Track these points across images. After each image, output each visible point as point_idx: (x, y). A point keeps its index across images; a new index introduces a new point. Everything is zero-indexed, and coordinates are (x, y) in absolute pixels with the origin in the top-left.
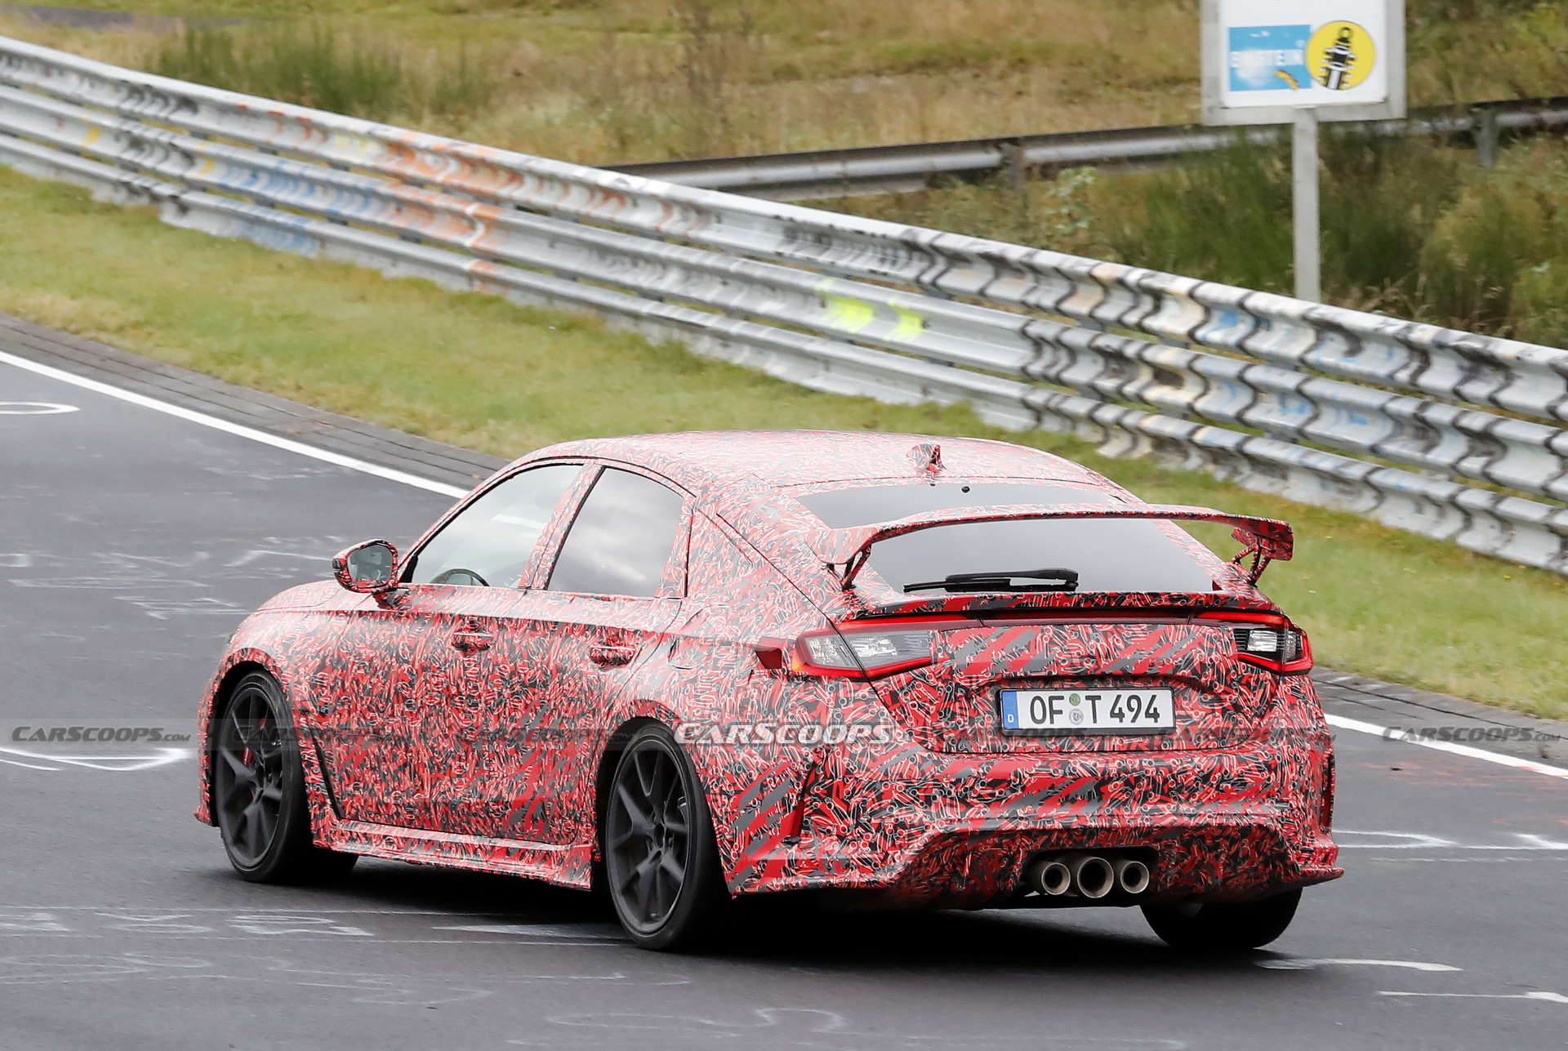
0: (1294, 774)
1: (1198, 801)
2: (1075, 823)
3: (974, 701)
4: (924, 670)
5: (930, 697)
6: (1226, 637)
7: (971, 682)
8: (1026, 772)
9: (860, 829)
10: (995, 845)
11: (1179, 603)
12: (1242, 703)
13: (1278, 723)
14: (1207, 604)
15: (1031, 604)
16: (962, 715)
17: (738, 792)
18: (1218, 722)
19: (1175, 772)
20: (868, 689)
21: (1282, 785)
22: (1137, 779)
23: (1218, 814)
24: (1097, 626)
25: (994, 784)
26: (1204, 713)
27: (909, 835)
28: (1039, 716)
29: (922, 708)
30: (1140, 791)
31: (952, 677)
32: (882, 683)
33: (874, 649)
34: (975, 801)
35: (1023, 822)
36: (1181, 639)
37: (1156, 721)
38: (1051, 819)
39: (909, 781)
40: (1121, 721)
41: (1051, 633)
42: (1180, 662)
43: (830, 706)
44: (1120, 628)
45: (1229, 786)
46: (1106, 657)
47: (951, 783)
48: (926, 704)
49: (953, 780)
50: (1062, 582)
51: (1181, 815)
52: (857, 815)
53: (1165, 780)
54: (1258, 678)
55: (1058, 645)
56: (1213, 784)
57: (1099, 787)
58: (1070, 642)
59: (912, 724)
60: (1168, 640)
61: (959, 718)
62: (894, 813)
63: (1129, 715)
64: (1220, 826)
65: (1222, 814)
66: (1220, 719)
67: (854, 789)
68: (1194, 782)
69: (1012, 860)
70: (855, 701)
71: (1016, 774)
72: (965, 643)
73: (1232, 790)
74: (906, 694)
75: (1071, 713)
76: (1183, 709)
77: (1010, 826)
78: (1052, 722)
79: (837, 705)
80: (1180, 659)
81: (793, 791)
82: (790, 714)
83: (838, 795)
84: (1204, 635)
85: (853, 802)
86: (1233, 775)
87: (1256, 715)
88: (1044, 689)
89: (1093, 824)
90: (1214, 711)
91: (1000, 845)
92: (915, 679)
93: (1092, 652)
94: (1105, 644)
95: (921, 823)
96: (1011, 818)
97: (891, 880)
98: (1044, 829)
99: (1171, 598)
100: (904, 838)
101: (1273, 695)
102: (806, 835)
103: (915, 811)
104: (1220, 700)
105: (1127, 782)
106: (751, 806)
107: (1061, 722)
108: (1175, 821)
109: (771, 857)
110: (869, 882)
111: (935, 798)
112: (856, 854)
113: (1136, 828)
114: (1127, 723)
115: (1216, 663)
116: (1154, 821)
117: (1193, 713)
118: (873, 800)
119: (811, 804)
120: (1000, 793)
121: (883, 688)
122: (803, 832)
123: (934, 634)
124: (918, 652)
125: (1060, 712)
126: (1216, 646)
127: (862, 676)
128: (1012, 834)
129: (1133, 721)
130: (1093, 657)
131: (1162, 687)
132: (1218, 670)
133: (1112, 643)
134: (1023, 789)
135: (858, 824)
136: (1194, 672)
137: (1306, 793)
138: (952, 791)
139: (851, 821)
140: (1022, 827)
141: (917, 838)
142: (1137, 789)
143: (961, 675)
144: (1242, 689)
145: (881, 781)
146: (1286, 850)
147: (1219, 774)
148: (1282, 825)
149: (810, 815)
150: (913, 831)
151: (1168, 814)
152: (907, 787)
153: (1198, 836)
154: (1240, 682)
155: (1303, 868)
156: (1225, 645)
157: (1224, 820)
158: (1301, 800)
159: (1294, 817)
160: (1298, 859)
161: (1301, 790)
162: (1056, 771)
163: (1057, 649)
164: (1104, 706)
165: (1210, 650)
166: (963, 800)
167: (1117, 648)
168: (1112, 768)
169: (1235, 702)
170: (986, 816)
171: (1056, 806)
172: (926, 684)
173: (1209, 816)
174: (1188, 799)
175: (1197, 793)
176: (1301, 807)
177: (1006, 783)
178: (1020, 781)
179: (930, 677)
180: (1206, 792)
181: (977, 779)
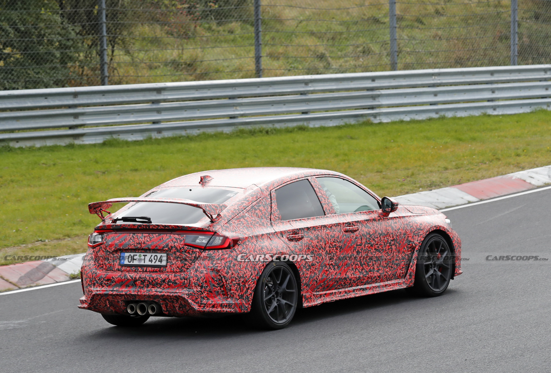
0: (195, 281)
1: (163, 288)
2: (128, 293)
3: (115, 255)
4: (102, 246)
5: (103, 254)
6: (182, 238)
7: (110, 250)
11: (167, 228)
12: (187, 258)
14: (176, 228)
16: (111, 259)
19: (155, 279)
21: (189, 284)
22: (144, 281)
24: (144, 234)
25: (108, 280)
26: (176, 261)
28: (130, 261)
30: (146, 284)
32: (95, 249)
34: (104, 285)
36: (167, 239)
37: (161, 263)
38: (122, 291)
40: (151, 263)
41: (131, 236)
46: (144, 244)
49: (98, 279)
50: (147, 221)
51: (157, 292)
53: (152, 281)
54: (193, 251)
55: (132, 239)
56: (166, 283)
57: (134, 283)
58: (135, 239)
60: (162, 239)
63: (154, 261)
64: (168, 295)
65: (169, 292)
66: (180, 263)
68: (161, 282)
69: (120, 303)
71: (113, 278)
72: (110, 238)
73: (172, 285)
74: (99, 253)
75: (138, 259)
76: (170, 259)
77: (112, 293)
78: (133, 262)
80: (165, 245)
84: (175, 238)
86: (172, 280)
87: (193, 262)
88: (133, 252)
89: (133, 293)
90: (178, 260)
91: (113, 298)
94: (144, 240)
96: (112, 291)
98: (120, 294)
99: (163, 226)
101: (199, 256)
103: (92, 287)
104: (180, 258)
105: (141, 281)
107: (136, 263)
108: (155, 293)
111: (95, 284)
113: (145, 295)
114: (153, 263)
115: (176, 246)
117: (173, 261)
120: (110, 283)
125: (136, 259)
126: (178, 241)
129: (155, 263)
130: (140, 243)
131: (164, 253)
132: (177, 249)
133: (146, 239)
134: (115, 282)
136: (169, 248)
137: (202, 287)
138: (99, 282)
140: (114, 293)
144: (186, 254)
147: (168, 280)
148: (189, 296)
150: (91, 293)
151: (154, 291)
153: (165, 298)
154: (185, 252)
155: (201, 309)
156: (181, 241)
157: (169, 294)
158: (199, 289)
159: (195, 294)
160: (200, 306)
161: (199, 285)
162: (122, 277)
163: (131, 241)
164: (147, 258)
165: (175, 242)
166: (101, 285)
167: (147, 241)
168: (138, 277)
169: (184, 258)
170: (106, 289)
171: (124, 288)
172: (102, 250)
173: (165, 293)
174: (160, 287)
175: (162, 285)
176: (199, 291)
177: (110, 280)
178: (114, 280)
179: (102, 248)
180: (165, 285)
181: (104, 279)
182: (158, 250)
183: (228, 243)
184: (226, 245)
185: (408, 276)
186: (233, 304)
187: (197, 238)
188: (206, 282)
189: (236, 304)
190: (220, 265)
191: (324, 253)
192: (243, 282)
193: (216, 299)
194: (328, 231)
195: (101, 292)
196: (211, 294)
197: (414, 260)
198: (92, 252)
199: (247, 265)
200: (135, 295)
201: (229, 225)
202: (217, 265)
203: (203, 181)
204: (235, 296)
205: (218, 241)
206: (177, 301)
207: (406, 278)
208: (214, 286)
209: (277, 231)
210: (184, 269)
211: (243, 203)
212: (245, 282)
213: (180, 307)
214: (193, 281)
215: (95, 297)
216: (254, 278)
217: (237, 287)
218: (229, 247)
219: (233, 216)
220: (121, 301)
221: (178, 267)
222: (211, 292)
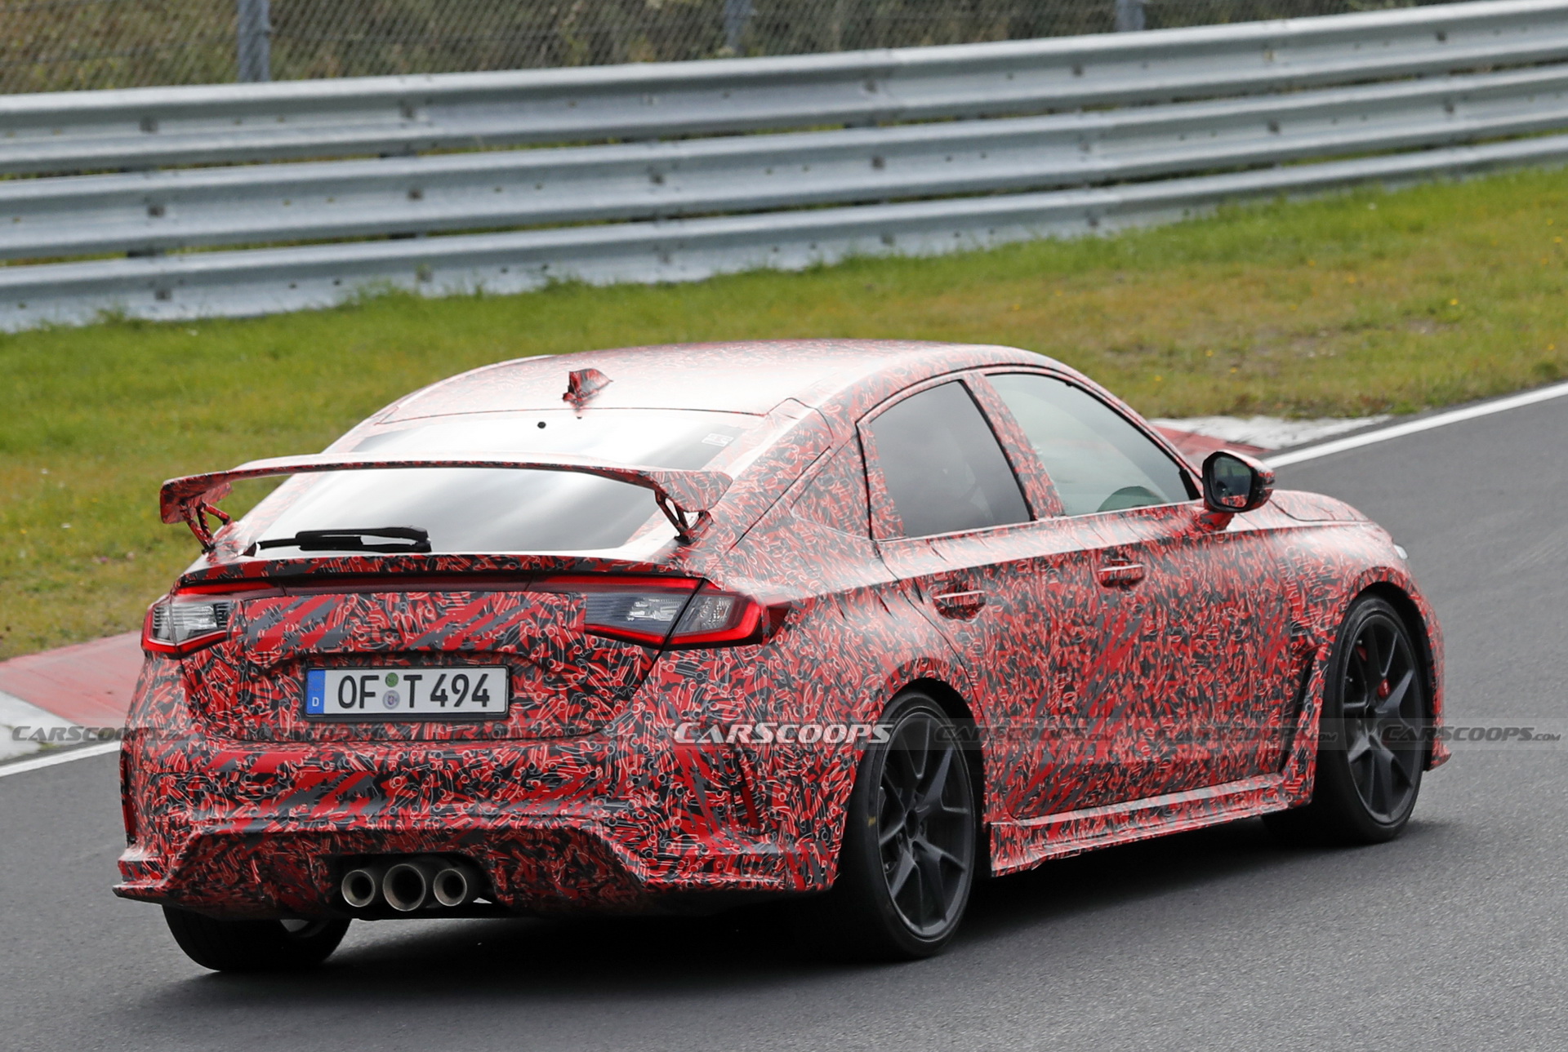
0: (635, 768)
1: (502, 799)
2: (351, 825)
3: (281, 681)
4: (220, 645)
5: (227, 677)
6: (573, 606)
7: (262, 660)
8: (294, 766)
10: (276, 848)
11: (508, 566)
12: (595, 683)
14: (547, 566)
15: (331, 569)
16: (263, 698)
18: (562, 706)
19: (467, 766)
20: (177, 667)
21: (614, 781)
22: (422, 774)
23: (523, 816)
24: (409, 594)
25: (261, 778)
26: (547, 695)
27: (179, 836)
28: (347, 699)
29: (221, 689)
30: (429, 788)
31: (245, 654)
32: (189, 660)
34: (243, 797)
35: (294, 823)
36: (510, 609)
37: (484, 705)
38: (326, 820)
39: (179, 774)
40: (443, 705)
41: (355, 602)
42: (502, 636)
43: (148, 688)
44: (438, 597)
45: (539, 782)
46: (411, 631)
47: (216, 777)
48: (225, 685)
49: (218, 774)
50: (412, 542)
51: (478, 816)
53: (456, 776)
54: (619, 654)
55: (358, 616)
56: (516, 781)
57: (377, 783)
58: (374, 613)
59: (214, 709)
60: (491, 609)
61: (259, 701)
62: (169, 811)
63: (453, 698)
64: (524, 828)
65: (528, 816)
66: (565, 702)
68: (492, 777)
70: (166, 680)
71: (283, 768)
72: (262, 614)
73: (543, 787)
74: (207, 673)
75: (386, 694)
76: (524, 690)
77: (278, 827)
78: (362, 706)
80: (502, 632)
84: (542, 604)
86: (541, 769)
87: (618, 697)
88: (361, 668)
89: (372, 826)
90: (557, 693)
91: (282, 848)
92: (213, 655)
93: (395, 625)
94: (411, 616)
95: (188, 822)
96: (279, 820)
98: (316, 832)
99: (492, 559)
100: (176, 839)
101: (645, 674)
102: (138, 834)
103: (186, 809)
104: (565, 682)
105: (410, 778)
107: (373, 706)
108: (469, 823)
111: (203, 795)
113: (423, 832)
114: (449, 708)
115: (550, 636)
116: (443, 823)
117: (535, 695)
120: (269, 789)
121: (189, 665)
123: (236, 605)
125: (372, 694)
126: (556, 618)
127: (175, 652)
128: (280, 836)
129: (457, 705)
130: (395, 631)
131: (495, 665)
132: (554, 646)
133: (420, 614)
134: (293, 784)
136: (520, 647)
137: (662, 792)
138: (219, 786)
140: (290, 829)
141: (184, 840)
142: (424, 786)
143: (252, 651)
144: (593, 667)
145: (159, 774)
147: (523, 768)
148: (612, 829)
149: (135, 811)
150: (182, 831)
151: (465, 814)
152: (178, 781)
153: (507, 841)
154: (589, 658)
155: (661, 878)
156: (569, 616)
157: (530, 823)
158: (652, 800)
159: (635, 819)
160: (654, 868)
161: (651, 787)
162: (326, 764)
163: (357, 621)
164: (425, 687)
165: (546, 621)
166: (231, 797)
167: (426, 619)
168: (393, 761)
169: (583, 682)
170: (255, 815)
171: (334, 805)
172: (223, 661)
173: (513, 818)
174: (489, 797)
175: (499, 791)
176: (652, 807)
177: (272, 778)
178: (288, 775)
179: (225, 654)
180: (510, 789)
181: (242, 773)
182: (471, 653)
183: (755, 620)
184: (748, 628)
185: (1292, 765)
186: (776, 856)
187: (629, 604)
188: (678, 771)
189: (788, 859)
190: (729, 707)
191: (1045, 665)
192: (811, 770)
193: (714, 839)
194: (1054, 581)
195: (231, 828)
196: (698, 819)
197: (1312, 698)
198: (173, 671)
199: (822, 706)
200: (379, 834)
201: (744, 553)
202: (719, 706)
203: (577, 391)
204: (784, 825)
205: (711, 615)
206: (560, 850)
207: (1287, 770)
208: (708, 787)
209: (902, 576)
210: (583, 726)
211: (773, 470)
212: (817, 772)
213: (566, 875)
214: (629, 771)
215: (201, 847)
216: (847, 756)
217: (791, 792)
218: (756, 638)
219: (750, 519)
220: (316, 857)
221: (556, 718)
222: (696, 811)
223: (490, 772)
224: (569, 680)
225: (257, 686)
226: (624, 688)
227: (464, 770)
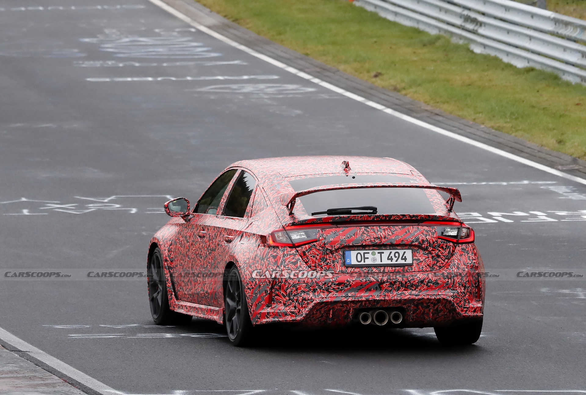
1: (420, 290)
2: (370, 298)
3: (335, 255)
4: (315, 243)
5: (317, 253)
6: (433, 230)
7: (332, 248)
8: (351, 280)
9: (290, 301)
10: (341, 306)
11: (414, 218)
12: (440, 254)
13: (453, 261)
14: (425, 218)
15: (355, 219)
16: (329, 260)
17: (253, 288)
19: (410, 279)
20: (294, 251)
21: (454, 284)
22: (395, 282)
23: (427, 295)
24: (381, 227)
25: (339, 284)
26: (425, 258)
27: (307, 303)
28: (359, 259)
29: (314, 257)
31: (325, 246)
32: (300, 248)
33: (297, 236)
34: (332, 290)
35: (350, 298)
36: (415, 231)
37: (405, 261)
38: (362, 297)
39: (307, 283)
40: (392, 261)
41: (363, 229)
42: (414, 239)
43: (281, 257)
44: (391, 228)
45: (432, 284)
46: (384, 238)
47: (323, 284)
48: (316, 256)
49: (323, 283)
50: (372, 211)
51: (412, 295)
52: (289, 296)
53: (406, 283)
54: (447, 245)
55: (366, 234)
56: (425, 284)
57: (380, 285)
58: (370, 233)
59: (311, 263)
60: (409, 232)
61: (328, 261)
62: (302, 295)
63: (395, 259)
64: (428, 299)
65: (429, 295)
66: (431, 260)
67: (288, 287)
68: (417, 283)
69: (349, 312)
70: (290, 255)
71: (347, 281)
72: (330, 233)
74: (308, 252)
75: (372, 258)
76: (416, 257)
77: (345, 299)
78: (364, 262)
79: (284, 257)
80: (414, 238)
81: (268, 287)
82: (268, 260)
83: (283, 289)
84: (424, 230)
85: (288, 291)
86: (433, 280)
87: (446, 258)
88: (362, 250)
89: (378, 299)
90: (428, 257)
91: (343, 306)
92: (311, 247)
93: (379, 236)
94: (384, 234)
95: (311, 299)
96: (346, 297)
97: (301, 319)
98: (359, 300)
99: (410, 216)
100: (306, 304)
101: (453, 251)
102: (274, 303)
103: (310, 294)
104: (431, 253)
105: (391, 284)
106: (256, 293)
107: (368, 262)
108: (410, 297)
109: (263, 311)
110: (293, 320)
111: (317, 289)
112: (289, 310)
113: (395, 300)
114: (394, 262)
115: (429, 240)
116: (401, 298)
117: (420, 258)
118: (295, 290)
119: (275, 292)
120: (342, 287)
121: (300, 250)
122: (272, 302)
123: (319, 231)
124: (313, 237)
125: (368, 258)
126: (429, 234)
127: (293, 246)
128: (346, 302)
129: (396, 261)
130: (379, 238)
131: (408, 249)
132: (429, 242)
133: (387, 233)
134: (350, 286)
135: (290, 299)
136: (419, 243)
137: (465, 287)
138: (323, 287)
139: (287, 298)
140: (350, 300)
141: (310, 304)
142: (395, 286)
143: (328, 245)
144: (440, 249)
145: (297, 284)
146: (455, 308)
147: (427, 280)
148: (454, 298)
149: (274, 296)
150: (309, 301)
151: (408, 295)
152: (306, 286)
153: (420, 302)
154: (439, 246)
155: (464, 314)
156: (433, 233)
157: (430, 297)
158: (463, 290)
159: (459, 296)
160: (463, 311)
161: (462, 286)
164: (385, 256)
165: (426, 235)
166: (327, 290)
167: (389, 235)
169: (437, 254)
170: (336, 296)
171: (364, 292)
172: (316, 248)
173: (424, 295)
174: (415, 289)
175: (419, 287)
176: (463, 292)
177: (343, 284)
178: (349, 283)
179: (317, 246)
180: (422, 287)
181: (332, 282)
182: (401, 245)
187: (444, 230)
188: (468, 281)
195: (329, 300)
196: (471, 296)
200: (378, 301)
206: (435, 305)
208: (473, 285)
210: (436, 267)
220: (353, 309)
221: (428, 265)
222: (471, 293)
223: (417, 281)
224: (433, 253)
225: (328, 256)
226: (448, 256)
227: (409, 281)
